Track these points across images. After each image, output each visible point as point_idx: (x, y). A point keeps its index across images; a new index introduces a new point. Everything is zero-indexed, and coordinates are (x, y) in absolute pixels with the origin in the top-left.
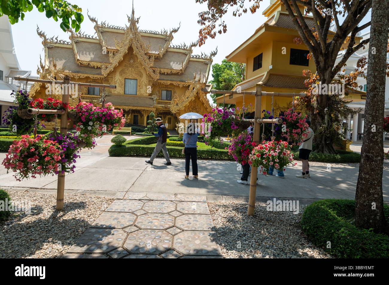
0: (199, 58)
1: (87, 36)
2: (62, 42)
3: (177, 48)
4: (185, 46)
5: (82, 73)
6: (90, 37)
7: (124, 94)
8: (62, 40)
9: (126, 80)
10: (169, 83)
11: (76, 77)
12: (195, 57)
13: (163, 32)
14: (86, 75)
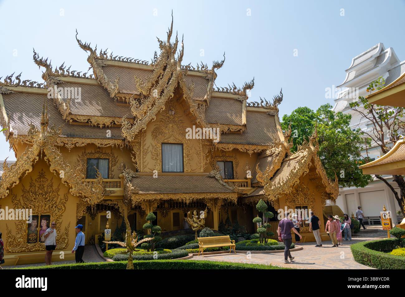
0: (258, 107)
1: (75, 74)
2: (28, 84)
3: (223, 92)
4: (235, 88)
5: (80, 137)
6: (81, 74)
7: (162, 172)
8: (28, 81)
9: (164, 145)
10: (231, 149)
11: (69, 146)
12: (252, 105)
13: (200, 67)
14: (88, 141)
